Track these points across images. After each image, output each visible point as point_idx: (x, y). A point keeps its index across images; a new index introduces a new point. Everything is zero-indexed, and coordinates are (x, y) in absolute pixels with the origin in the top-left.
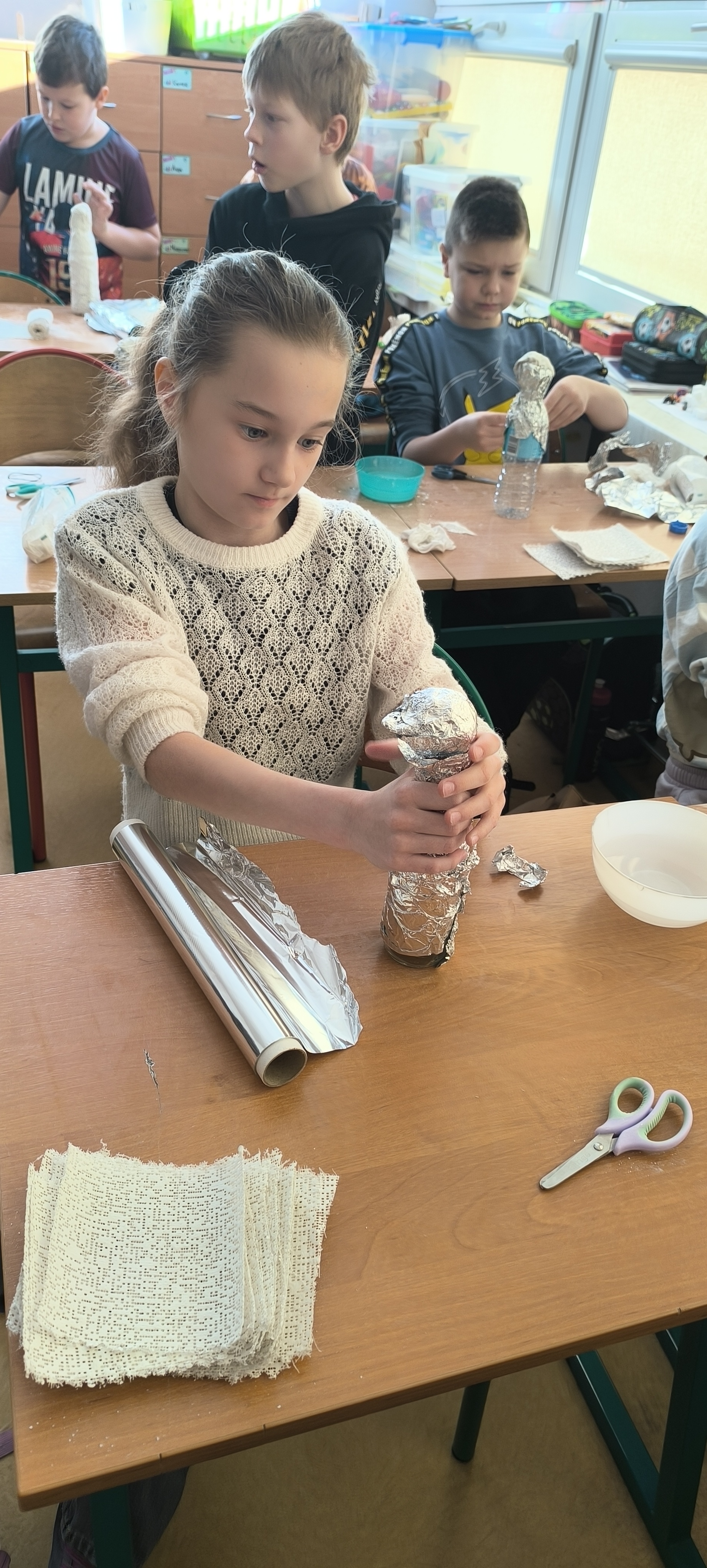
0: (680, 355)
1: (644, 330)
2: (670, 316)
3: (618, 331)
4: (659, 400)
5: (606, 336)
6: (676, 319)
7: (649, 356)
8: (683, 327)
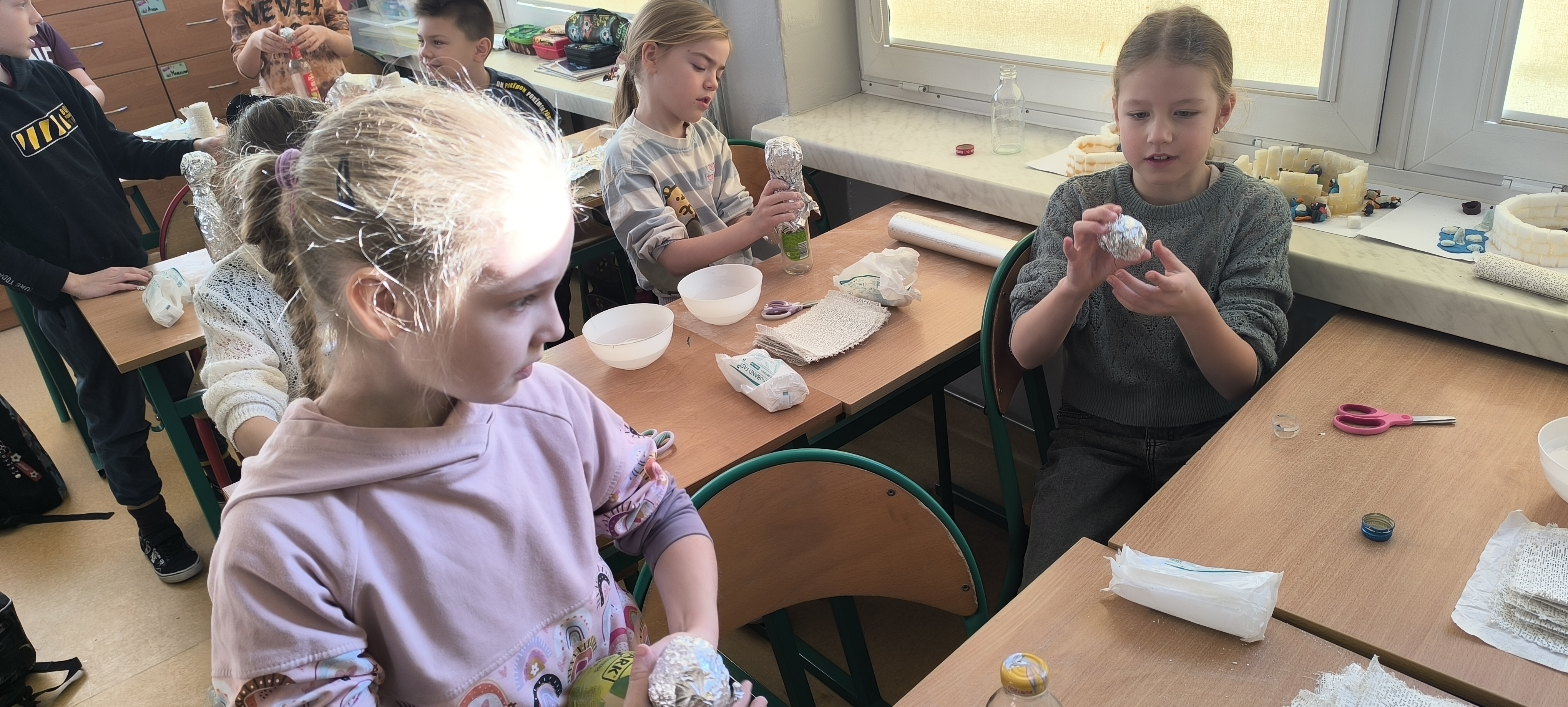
0: (604, 44)
1: (574, 34)
2: (587, 19)
3: (558, 39)
4: (599, 81)
5: (551, 44)
6: (592, 20)
7: (583, 51)
8: (598, 25)
